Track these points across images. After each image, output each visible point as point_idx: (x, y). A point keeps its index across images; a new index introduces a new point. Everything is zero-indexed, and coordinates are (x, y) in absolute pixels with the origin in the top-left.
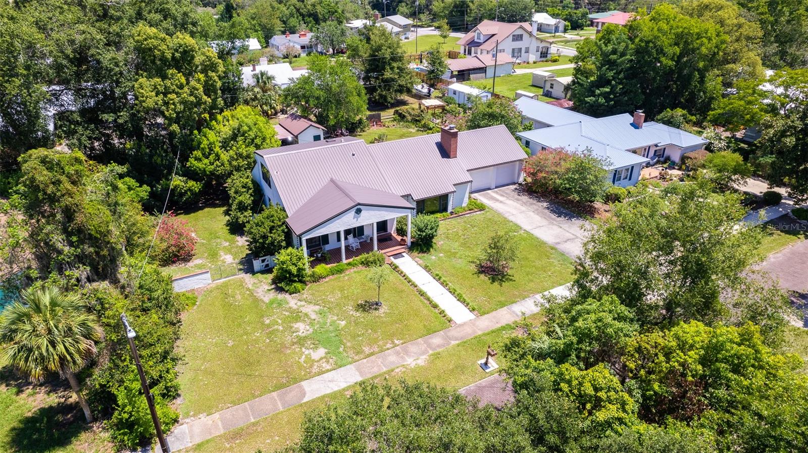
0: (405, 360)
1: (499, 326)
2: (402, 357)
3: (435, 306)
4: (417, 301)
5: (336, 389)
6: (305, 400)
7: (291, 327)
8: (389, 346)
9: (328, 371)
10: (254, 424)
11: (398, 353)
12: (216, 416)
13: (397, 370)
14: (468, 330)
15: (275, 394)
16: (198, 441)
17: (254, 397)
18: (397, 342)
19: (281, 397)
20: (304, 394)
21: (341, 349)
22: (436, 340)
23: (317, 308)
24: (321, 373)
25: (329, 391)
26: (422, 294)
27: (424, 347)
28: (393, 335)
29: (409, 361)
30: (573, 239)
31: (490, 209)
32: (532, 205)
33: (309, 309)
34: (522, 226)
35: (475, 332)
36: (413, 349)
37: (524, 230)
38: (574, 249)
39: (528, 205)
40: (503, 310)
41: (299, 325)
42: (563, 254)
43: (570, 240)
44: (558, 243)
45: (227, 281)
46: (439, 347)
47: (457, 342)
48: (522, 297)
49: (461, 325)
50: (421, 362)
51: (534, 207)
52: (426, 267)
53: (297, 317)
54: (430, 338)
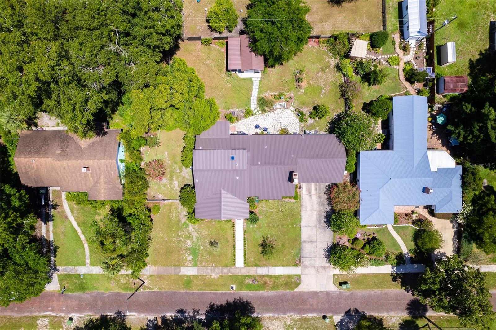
0: (212, 274)
1: (248, 274)
2: (212, 272)
3: (234, 255)
4: (230, 247)
5: (189, 274)
6: (180, 274)
7: (186, 241)
8: (211, 266)
9: (190, 266)
10: (165, 275)
11: (211, 270)
12: (157, 268)
13: (208, 276)
14: (237, 271)
15: (173, 268)
16: (151, 274)
17: (167, 266)
18: (214, 265)
19: (175, 269)
20: (180, 272)
21: (197, 259)
22: (225, 271)
23: (197, 235)
24: (187, 266)
25: (187, 274)
26: (234, 246)
27: (220, 271)
28: (214, 262)
29: (213, 274)
30: (314, 242)
31: (300, 200)
32: (323, 205)
33: (195, 234)
34: (302, 222)
35: (239, 273)
36: (217, 270)
37: (300, 225)
38: (308, 249)
39: (321, 204)
40: (254, 268)
41: (189, 242)
42: (300, 250)
43: (312, 242)
44: (305, 242)
45: (172, 203)
46: (224, 273)
47: (231, 274)
48: (265, 265)
49: (237, 268)
50: (216, 277)
51: (322, 208)
52: (245, 231)
53: (189, 237)
54: (224, 268)
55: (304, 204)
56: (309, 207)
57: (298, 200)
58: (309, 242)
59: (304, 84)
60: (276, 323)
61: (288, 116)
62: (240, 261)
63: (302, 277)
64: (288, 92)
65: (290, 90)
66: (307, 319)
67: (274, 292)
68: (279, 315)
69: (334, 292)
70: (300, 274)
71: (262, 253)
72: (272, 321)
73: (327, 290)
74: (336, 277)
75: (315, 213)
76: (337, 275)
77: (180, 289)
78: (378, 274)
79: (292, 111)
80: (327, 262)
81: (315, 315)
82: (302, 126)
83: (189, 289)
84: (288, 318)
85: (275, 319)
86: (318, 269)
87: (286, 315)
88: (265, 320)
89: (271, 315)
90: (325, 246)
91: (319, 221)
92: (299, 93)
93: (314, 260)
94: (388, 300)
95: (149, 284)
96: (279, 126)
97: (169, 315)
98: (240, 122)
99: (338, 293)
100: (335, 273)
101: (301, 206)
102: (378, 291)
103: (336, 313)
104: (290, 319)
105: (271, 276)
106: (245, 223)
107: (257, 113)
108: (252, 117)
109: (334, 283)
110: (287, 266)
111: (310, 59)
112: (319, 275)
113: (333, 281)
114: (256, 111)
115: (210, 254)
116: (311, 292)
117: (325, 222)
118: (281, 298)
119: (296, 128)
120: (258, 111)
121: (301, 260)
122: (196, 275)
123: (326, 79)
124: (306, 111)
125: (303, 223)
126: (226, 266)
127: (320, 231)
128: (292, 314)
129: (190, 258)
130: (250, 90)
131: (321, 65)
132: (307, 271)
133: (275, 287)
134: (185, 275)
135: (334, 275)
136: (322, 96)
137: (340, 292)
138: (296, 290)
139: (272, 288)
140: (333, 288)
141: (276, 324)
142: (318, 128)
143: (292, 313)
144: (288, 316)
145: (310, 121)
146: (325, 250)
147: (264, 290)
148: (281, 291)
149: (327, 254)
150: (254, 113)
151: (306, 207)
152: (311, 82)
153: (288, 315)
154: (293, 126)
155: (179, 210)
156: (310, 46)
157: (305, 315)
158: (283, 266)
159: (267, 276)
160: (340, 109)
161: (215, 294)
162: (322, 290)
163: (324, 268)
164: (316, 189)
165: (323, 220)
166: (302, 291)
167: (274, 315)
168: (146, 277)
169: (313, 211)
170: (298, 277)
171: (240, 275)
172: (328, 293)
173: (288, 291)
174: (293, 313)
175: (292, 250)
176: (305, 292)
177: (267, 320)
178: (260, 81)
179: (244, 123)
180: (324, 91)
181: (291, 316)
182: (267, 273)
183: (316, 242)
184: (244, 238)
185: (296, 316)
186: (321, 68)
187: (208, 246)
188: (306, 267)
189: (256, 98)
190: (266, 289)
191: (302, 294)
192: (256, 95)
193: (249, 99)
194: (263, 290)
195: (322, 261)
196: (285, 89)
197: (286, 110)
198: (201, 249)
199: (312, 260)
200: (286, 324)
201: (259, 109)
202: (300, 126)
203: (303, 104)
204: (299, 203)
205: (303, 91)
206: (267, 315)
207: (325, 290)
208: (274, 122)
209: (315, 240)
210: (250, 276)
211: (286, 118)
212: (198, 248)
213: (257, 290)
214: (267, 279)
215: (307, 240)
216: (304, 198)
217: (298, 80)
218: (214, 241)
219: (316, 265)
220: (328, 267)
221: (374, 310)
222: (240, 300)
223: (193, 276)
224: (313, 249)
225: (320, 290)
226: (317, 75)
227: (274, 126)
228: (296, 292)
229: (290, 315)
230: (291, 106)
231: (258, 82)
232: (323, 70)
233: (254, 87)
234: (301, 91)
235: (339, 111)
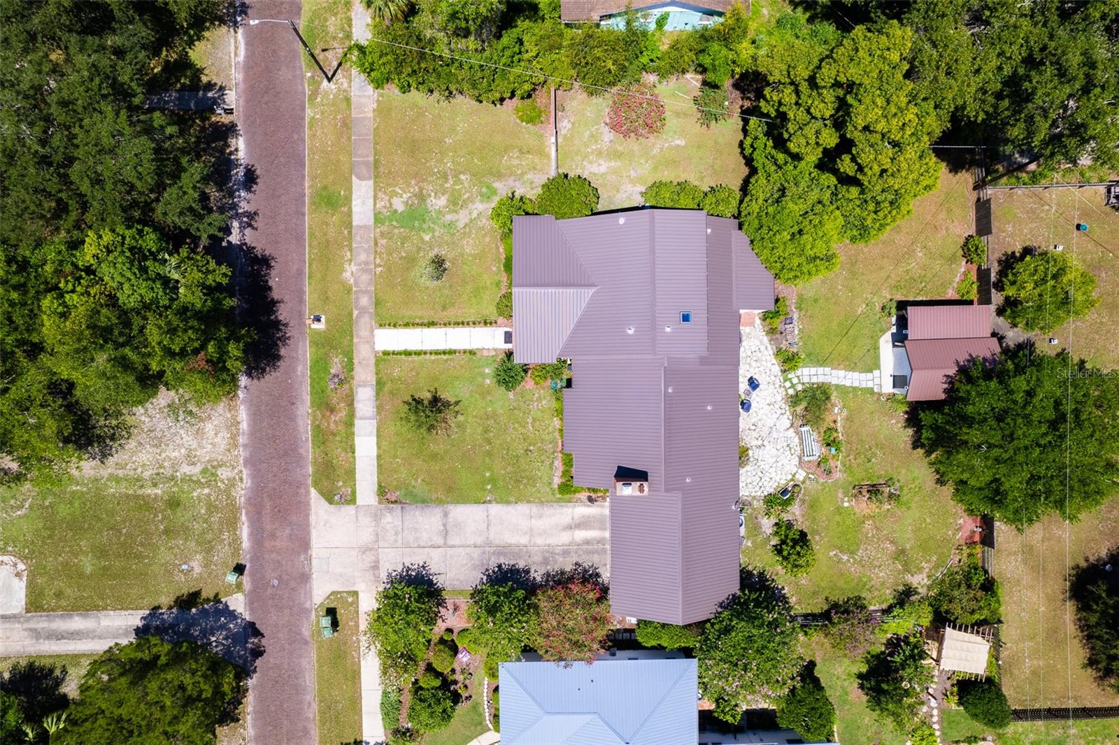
0: (355, 265)
1: (355, 361)
2: (360, 264)
3: (407, 325)
4: (427, 315)
5: (354, 203)
6: (354, 178)
7: (443, 194)
8: (378, 261)
9: (375, 204)
10: (349, 138)
11: (366, 263)
12: (371, 115)
13: (348, 253)
14: (364, 333)
15: (371, 159)
16: (354, 100)
17: (376, 144)
18: (379, 270)
19: (366, 164)
20: (359, 178)
21: (395, 223)
22: (364, 301)
23: (461, 224)
24: (375, 198)
25: (354, 196)
26: (432, 324)
27: (363, 287)
28: (389, 270)
29: (354, 268)
30: (445, 538)
31: (558, 501)
32: (546, 561)
33: (462, 218)
34: (499, 506)
35: (358, 337)
36: (365, 278)
37: (490, 502)
38: (427, 522)
39: (547, 555)
40: (372, 379)
41: (442, 201)
42: (423, 502)
43: (446, 533)
44: (446, 515)
45: (548, 156)
46: (357, 298)
47: (354, 316)
48: (380, 408)
49: (372, 331)
50: (347, 275)
51: (538, 558)
52: (472, 353)
53: (456, 203)
54: (370, 298)
55: (548, 511)
56: (538, 524)
57: (559, 496)
58: (444, 525)
59: (864, 506)
60: (222, 440)
61: (779, 464)
62: (390, 339)
63: (349, 510)
64: (844, 466)
65: (848, 468)
66: (233, 523)
67: (307, 433)
68: (245, 446)
69: (309, 595)
70: (358, 503)
71: (414, 400)
72: (228, 428)
73: (314, 576)
74: (350, 600)
75: (524, 540)
76: (356, 603)
77: (313, 178)
78: (361, 711)
79: (794, 476)
80: (389, 575)
81: (246, 544)
82: (755, 502)
83: (313, 203)
84: (236, 471)
85: (234, 437)
86: (371, 549)
87: (245, 465)
88: (230, 411)
89: (244, 426)
90: (433, 568)
91: (502, 550)
92: (840, 495)
93: (396, 541)
94: (288, 740)
95: (326, 93)
96: (754, 443)
97: (241, 147)
98: (766, 339)
99: (307, 605)
100: (361, 596)
101: (542, 503)
102: (313, 710)
103: (251, 603)
104: (234, 478)
105: (350, 424)
106: (494, 353)
107: (788, 384)
108: (776, 369)
109: (333, 593)
110: (380, 466)
111: (928, 520)
112: (354, 553)
113: (340, 592)
114: (795, 381)
115: (411, 261)
116: (309, 533)
117: (500, 566)
118: (290, 452)
119: (750, 486)
120: (793, 386)
121: (394, 506)
122: (350, 223)
123: (875, 563)
124: (795, 512)
125: (496, 509)
126: (378, 303)
127: (476, 553)
128: (247, 482)
129: (399, 205)
130: (851, 364)
131: (912, 549)
132: (366, 521)
133: (322, 436)
134: (351, 193)
135: (355, 594)
136: (832, 554)
137: (308, 611)
138: (313, 491)
139: (317, 428)
140: (320, 591)
141: (218, 440)
142: (749, 544)
143: (249, 481)
144: (241, 472)
145: (767, 524)
146: (423, 567)
147: (312, 406)
148: (309, 451)
149: (414, 574)
150: (790, 376)
151: (540, 517)
152: (868, 524)
153: (245, 472)
154: (755, 479)
155: (529, 176)
156: (961, 521)
157: (244, 518)
158: (379, 457)
159: (352, 415)
160: (799, 603)
161: (300, 273)
162: (314, 562)
163: (375, 567)
164: (587, 542)
165: (506, 562)
166: (310, 509)
167: (243, 434)
168: (346, 85)
169: (527, 537)
170: (349, 498)
171: (351, 340)
172: (305, 578)
173: (311, 470)
174: (249, 484)
175: (423, 480)
176: (307, 515)
177: (229, 416)
178: (870, 391)
179: (763, 348)
180: (845, 558)
181: (241, 479)
182: (359, 413)
183: (446, 545)
184: (455, 352)
185: (241, 494)
186: (903, 551)
187: (432, 254)
188: (377, 517)
189: (827, 379)
190: (314, 412)
191: (303, 508)
192: (834, 381)
193: (822, 362)
194: (312, 403)
195: (394, 561)
196: (852, 457)
197: (797, 459)
198: (423, 235)
199: (396, 534)
200: (221, 466)
201: (800, 388)
202: (754, 498)
203: (813, 506)
204: (551, 497)
205: (846, 504)
206: (243, 415)
207: (313, 570)
208: (766, 429)
209: (450, 542)
210: (350, 366)
211: (774, 460)
212: (425, 226)
213: (312, 387)
214: (343, 414)
215: (450, 520)
216: (565, 510)
217: (874, 490)
218: (445, 269)
219: (381, 544)
220: (377, 578)
221: (261, 700)
222: (284, 339)
223: (350, 214)
224: (425, 536)
225: (314, 556)
226: (887, 539)
227: (753, 428)
228: (308, 492)
229: (244, 477)
230: (808, 473)
231: (870, 385)
232: (901, 553)
233: (856, 375)
234: (846, 499)
235: (794, 599)
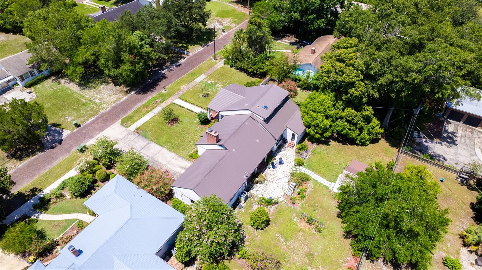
1: (165, 102)
3: (186, 101)
4: (194, 102)
5: (198, 78)
8: (193, 88)
9: (203, 80)
10: (209, 69)
11: (189, 87)
12: (219, 67)
13: (187, 84)
14: (174, 98)
15: (211, 73)
16: (217, 64)
17: (215, 72)
18: (191, 90)
19: (209, 73)
20: (204, 75)
21: (204, 84)
22: (181, 93)
24: (205, 79)
26: (193, 104)
27: (183, 91)
28: (194, 91)
29: (185, 87)
30: (141, 149)
31: (186, 159)
34: (167, 150)
35: (171, 98)
36: (186, 89)
37: (165, 148)
38: (141, 143)
40: (165, 107)
41: (221, 86)
42: (146, 138)
43: (143, 148)
44: (149, 144)
47: (175, 94)
48: (159, 113)
49: (176, 98)
50: (182, 87)
52: (197, 114)
54: (183, 93)
55: (180, 159)
56: (174, 161)
57: (188, 157)
58: (145, 146)
59: (303, 225)
60: (113, 100)
61: (275, 191)
63: (124, 129)
64: (302, 206)
65: (303, 207)
66: (92, 116)
67: (135, 109)
68: (117, 104)
70: (128, 128)
75: (164, 163)
77: (194, 71)
79: (278, 198)
81: (88, 122)
82: (256, 198)
83: (189, 74)
87: (111, 107)
88: (123, 96)
89: (122, 100)
92: (294, 215)
93: (127, 142)
95: (212, 61)
96: (270, 179)
97: (182, 61)
98: (294, 154)
101: (180, 156)
103: (69, 136)
104: (105, 108)
105: (148, 112)
107: (295, 169)
108: (293, 163)
110: (144, 123)
111: (332, 249)
114: (298, 170)
118: (125, 110)
119: (258, 192)
120: (296, 170)
121: (137, 134)
123: (296, 251)
124: (270, 210)
125: (165, 151)
126: (184, 95)
129: (209, 82)
130: (323, 175)
131: (318, 256)
132: (125, 133)
133: (138, 111)
134: (200, 76)
136: (277, 235)
138: (120, 120)
139: (138, 109)
142: (243, 211)
143: (107, 111)
145: (256, 207)
147: (143, 105)
148: (130, 113)
150: (297, 167)
151: (176, 160)
152: (301, 233)
154: (262, 190)
156: (349, 259)
157: (96, 117)
158: (147, 122)
159: (151, 111)
160: (249, 246)
161: (172, 82)
167: (120, 101)
168: (218, 62)
169: (166, 163)
170: (127, 126)
171: (169, 98)
172: (92, 137)
173: (125, 116)
175: (152, 133)
177: (121, 97)
178: (328, 188)
179: (291, 155)
180: (282, 240)
182: (153, 111)
183: (139, 151)
184: (193, 111)
185: (102, 111)
186: (312, 255)
187: (208, 93)
188: (129, 134)
189: (311, 176)
192: (314, 177)
193: (313, 170)
196: (307, 205)
197: (283, 193)
198: (209, 89)
199: (129, 141)
200: (105, 104)
201: (299, 172)
202: (257, 196)
203: (280, 212)
204: (184, 156)
205: (295, 220)
206: (124, 98)
208: (277, 178)
209: (141, 151)
210: (162, 102)
211: (274, 189)
212: (212, 88)
213: (148, 101)
214: (149, 109)
215: (148, 146)
216: (186, 162)
217: (310, 222)
218: (208, 96)
219: (122, 140)
222: (152, 91)
223: (195, 79)
224: (136, 146)
225: (101, 134)
226: (307, 245)
227: (273, 175)
229: (108, 109)
230: (285, 200)
231: (328, 186)
232: (311, 255)
233: (324, 180)
234: (296, 218)
235: (248, 243)
